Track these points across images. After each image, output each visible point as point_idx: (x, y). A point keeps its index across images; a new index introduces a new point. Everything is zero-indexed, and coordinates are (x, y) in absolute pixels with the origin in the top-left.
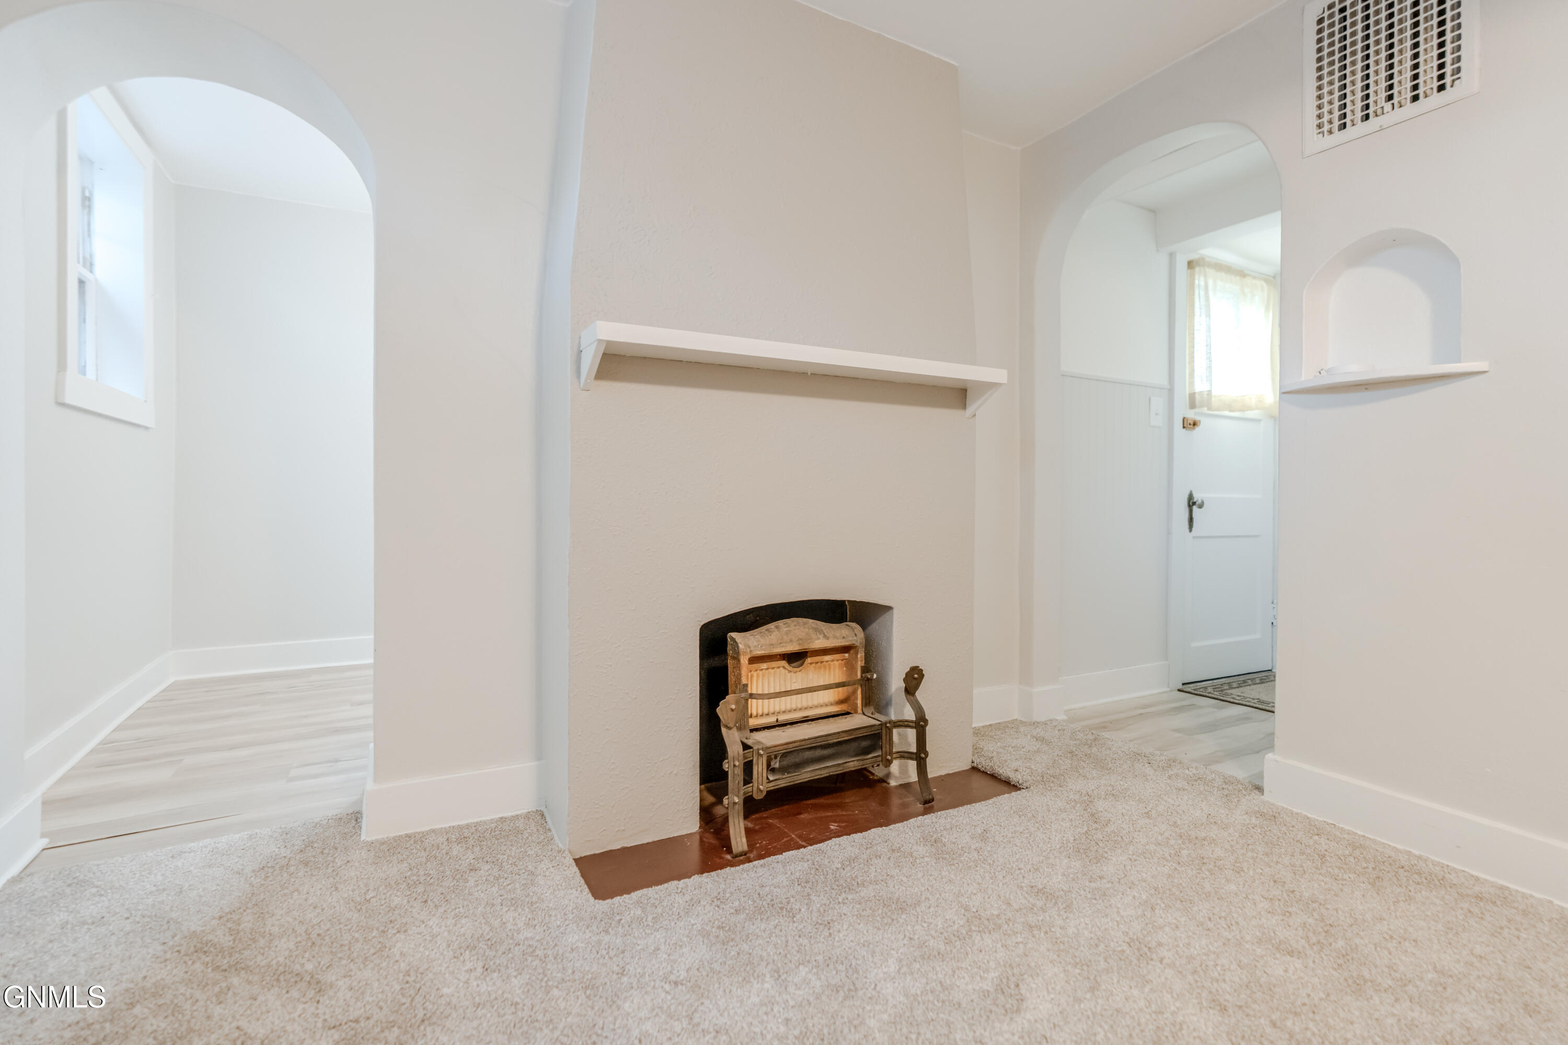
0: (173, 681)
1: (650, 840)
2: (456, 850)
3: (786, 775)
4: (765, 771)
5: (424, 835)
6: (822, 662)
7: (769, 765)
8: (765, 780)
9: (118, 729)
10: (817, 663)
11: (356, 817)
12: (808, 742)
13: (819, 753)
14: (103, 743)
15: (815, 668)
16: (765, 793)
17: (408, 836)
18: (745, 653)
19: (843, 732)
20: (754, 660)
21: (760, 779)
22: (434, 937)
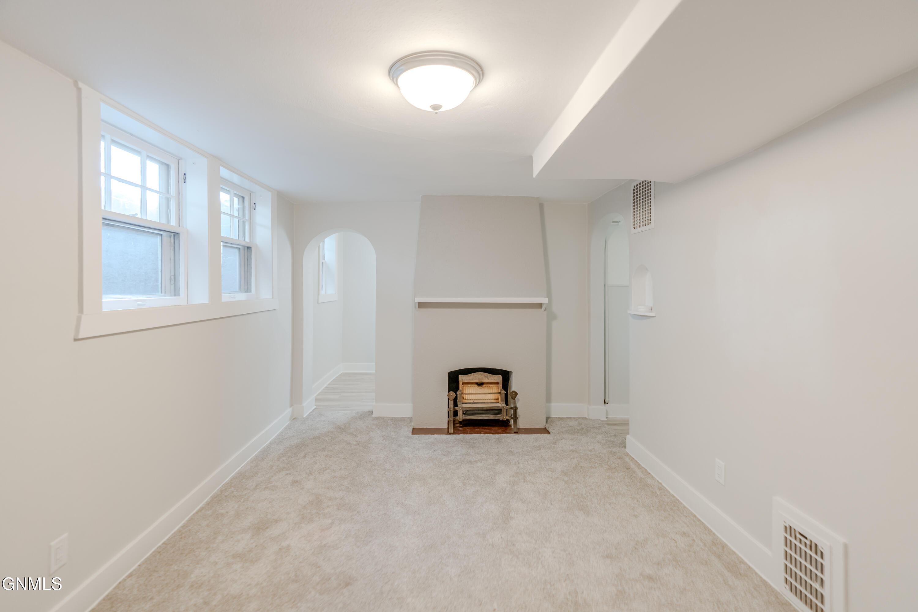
0: (341, 373)
1: (434, 427)
2: (389, 421)
3: (469, 416)
4: (462, 414)
5: (384, 417)
6: (489, 386)
7: (463, 412)
8: (462, 416)
9: (329, 384)
10: (488, 386)
11: (372, 412)
12: (476, 408)
13: (480, 412)
14: (326, 387)
15: (487, 388)
16: (462, 420)
17: (381, 417)
18: (461, 381)
19: (488, 407)
20: (463, 383)
21: (460, 416)
22: (377, 434)
